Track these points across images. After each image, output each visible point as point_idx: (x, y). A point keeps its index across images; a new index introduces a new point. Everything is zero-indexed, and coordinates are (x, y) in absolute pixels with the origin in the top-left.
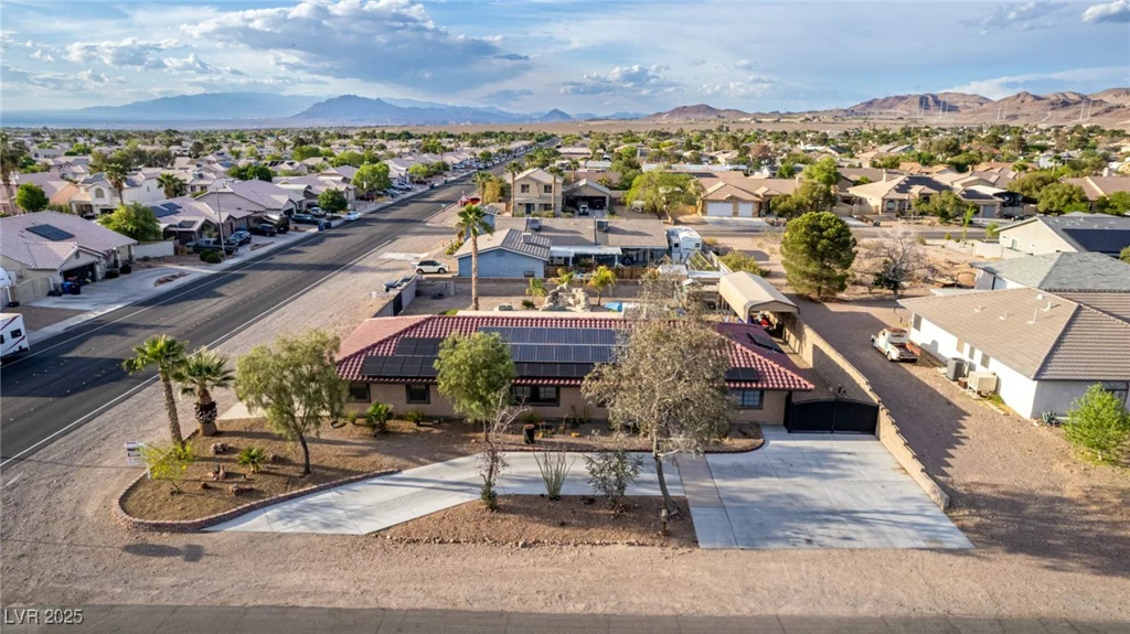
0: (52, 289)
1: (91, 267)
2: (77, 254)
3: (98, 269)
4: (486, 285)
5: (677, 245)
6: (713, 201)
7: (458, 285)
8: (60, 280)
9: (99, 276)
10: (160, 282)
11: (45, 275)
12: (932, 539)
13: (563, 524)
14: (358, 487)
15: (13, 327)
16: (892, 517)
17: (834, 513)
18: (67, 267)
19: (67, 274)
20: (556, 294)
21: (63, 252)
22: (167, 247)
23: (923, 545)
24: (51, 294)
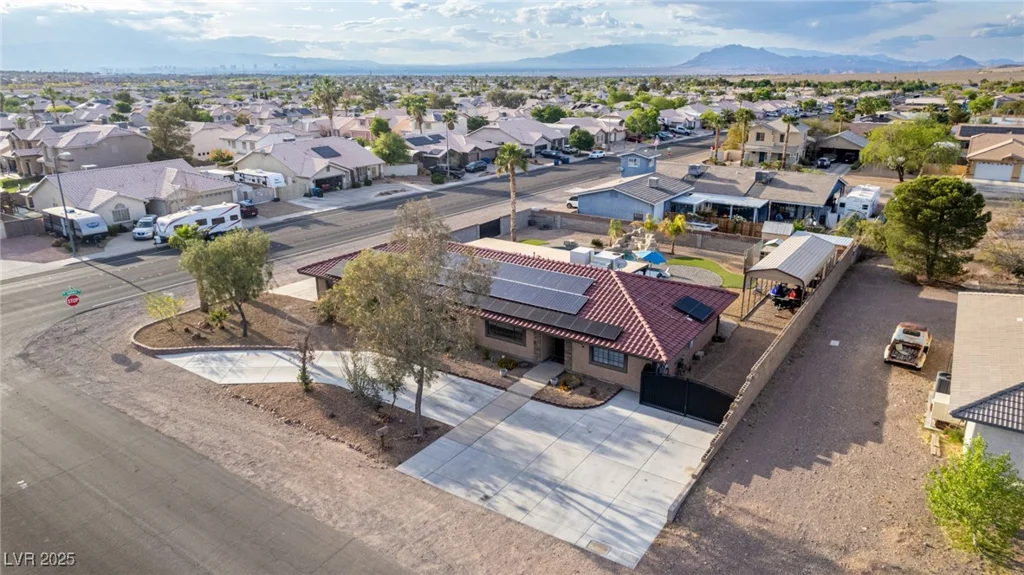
0: (308, 192)
1: (338, 179)
2: (328, 168)
3: (344, 180)
4: (586, 222)
5: (843, 205)
6: (984, 161)
7: (565, 220)
8: (313, 186)
9: (345, 186)
10: (382, 194)
11: (305, 181)
12: (603, 545)
13: (332, 416)
14: (262, 354)
15: (233, 213)
16: (600, 509)
17: (552, 484)
18: (318, 177)
19: (319, 183)
20: (629, 237)
21: (319, 166)
22: (412, 169)
23: (583, 543)
24: (306, 195)
